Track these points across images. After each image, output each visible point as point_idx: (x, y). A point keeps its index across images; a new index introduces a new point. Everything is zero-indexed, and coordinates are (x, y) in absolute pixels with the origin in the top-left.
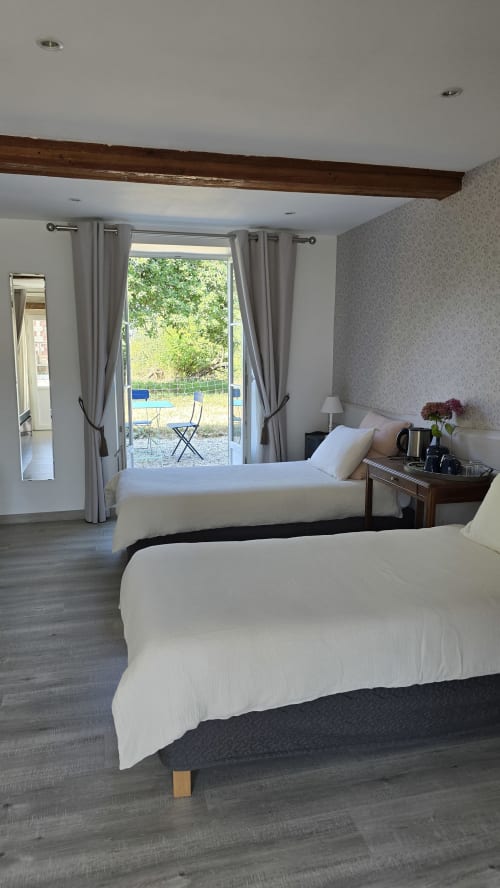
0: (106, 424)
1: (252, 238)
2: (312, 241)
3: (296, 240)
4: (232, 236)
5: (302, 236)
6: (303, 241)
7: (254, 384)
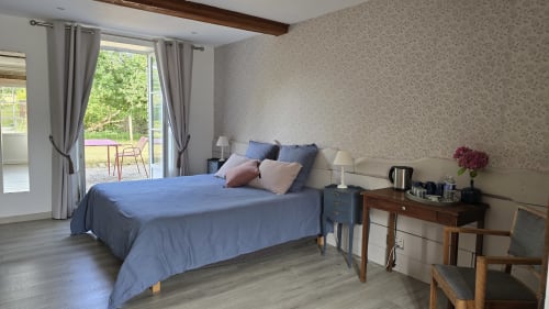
0: (71, 154)
1: (168, 45)
2: (202, 49)
3: (193, 48)
4: (155, 41)
5: (196, 46)
6: (197, 48)
7: (170, 129)
